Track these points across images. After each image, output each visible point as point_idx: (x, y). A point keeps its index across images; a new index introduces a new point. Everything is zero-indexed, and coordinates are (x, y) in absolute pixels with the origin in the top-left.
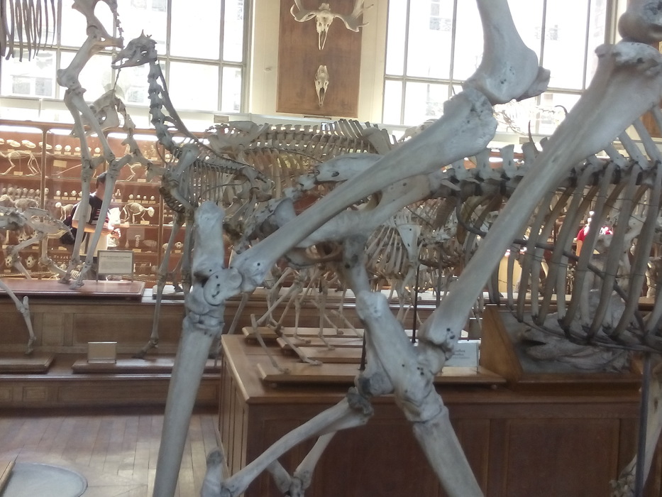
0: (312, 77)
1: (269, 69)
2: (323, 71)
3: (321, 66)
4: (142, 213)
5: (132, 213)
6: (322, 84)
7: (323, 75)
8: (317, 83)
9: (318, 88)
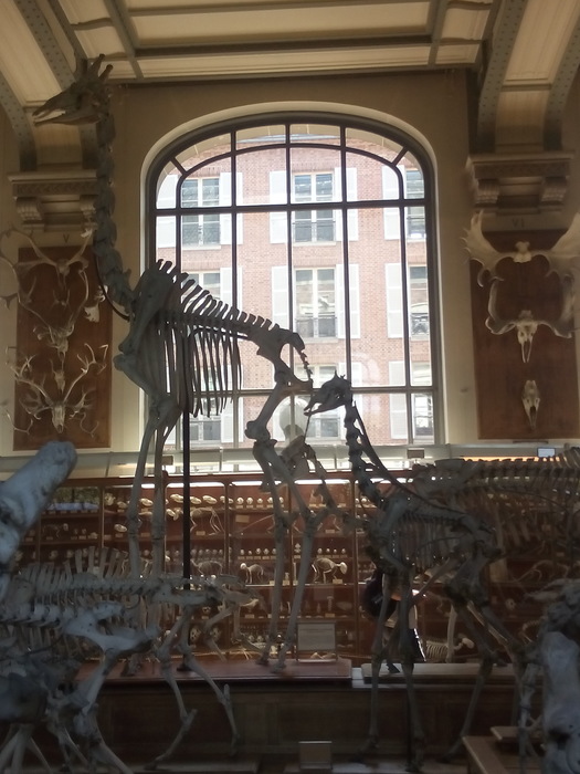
0: (518, 394)
1: (464, 390)
2: (531, 387)
3: (528, 382)
4: (333, 570)
5: (321, 571)
6: (531, 402)
7: (532, 391)
8: (525, 401)
9: (527, 407)
